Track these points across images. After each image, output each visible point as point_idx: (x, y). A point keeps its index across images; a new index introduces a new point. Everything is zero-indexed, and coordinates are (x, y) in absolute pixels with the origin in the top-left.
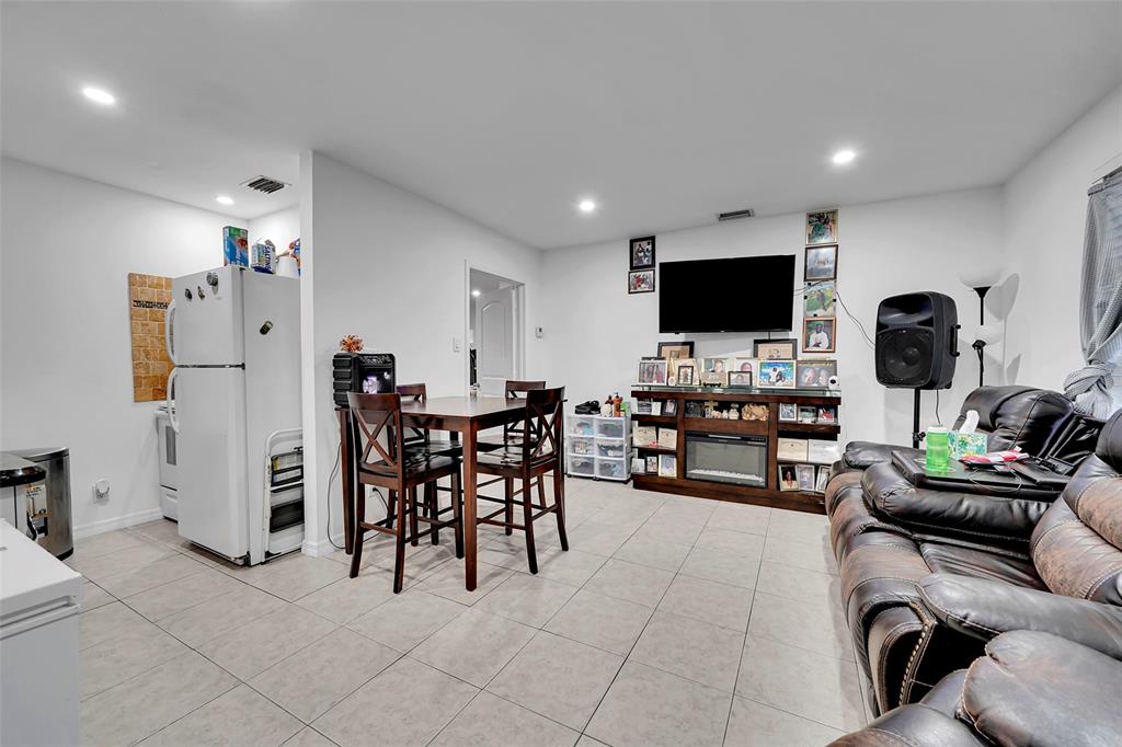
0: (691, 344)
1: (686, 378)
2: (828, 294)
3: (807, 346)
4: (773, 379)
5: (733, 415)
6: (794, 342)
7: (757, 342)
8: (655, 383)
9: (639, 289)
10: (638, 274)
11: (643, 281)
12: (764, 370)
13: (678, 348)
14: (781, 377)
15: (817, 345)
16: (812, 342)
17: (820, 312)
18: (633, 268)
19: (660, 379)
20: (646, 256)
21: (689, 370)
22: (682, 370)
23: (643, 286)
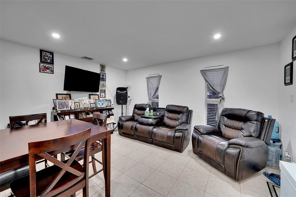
0: (70, 95)
1: (77, 106)
2: (104, 84)
3: (101, 96)
4: (101, 105)
5: (91, 116)
6: (98, 95)
7: (90, 95)
8: (65, 109)
9: (46, 71)
10: (45, 65)
11: (48, 68)
12: (99, 103)
13: (65, 96)
14: (102, 104)
15: (102, 96)
16: (102, 95)
17: (103, 88)
18: (41, 62)
19: (67, 107)
20: (49, 59)
21: (78, 104)
22: (76, 104)
23: (48, 70)
